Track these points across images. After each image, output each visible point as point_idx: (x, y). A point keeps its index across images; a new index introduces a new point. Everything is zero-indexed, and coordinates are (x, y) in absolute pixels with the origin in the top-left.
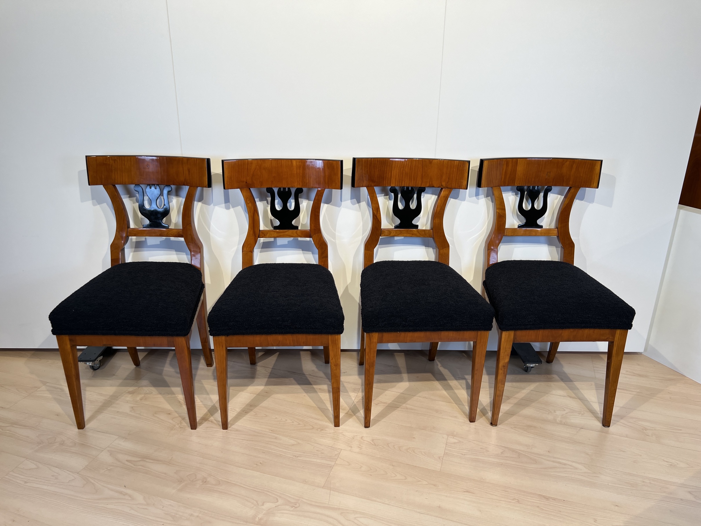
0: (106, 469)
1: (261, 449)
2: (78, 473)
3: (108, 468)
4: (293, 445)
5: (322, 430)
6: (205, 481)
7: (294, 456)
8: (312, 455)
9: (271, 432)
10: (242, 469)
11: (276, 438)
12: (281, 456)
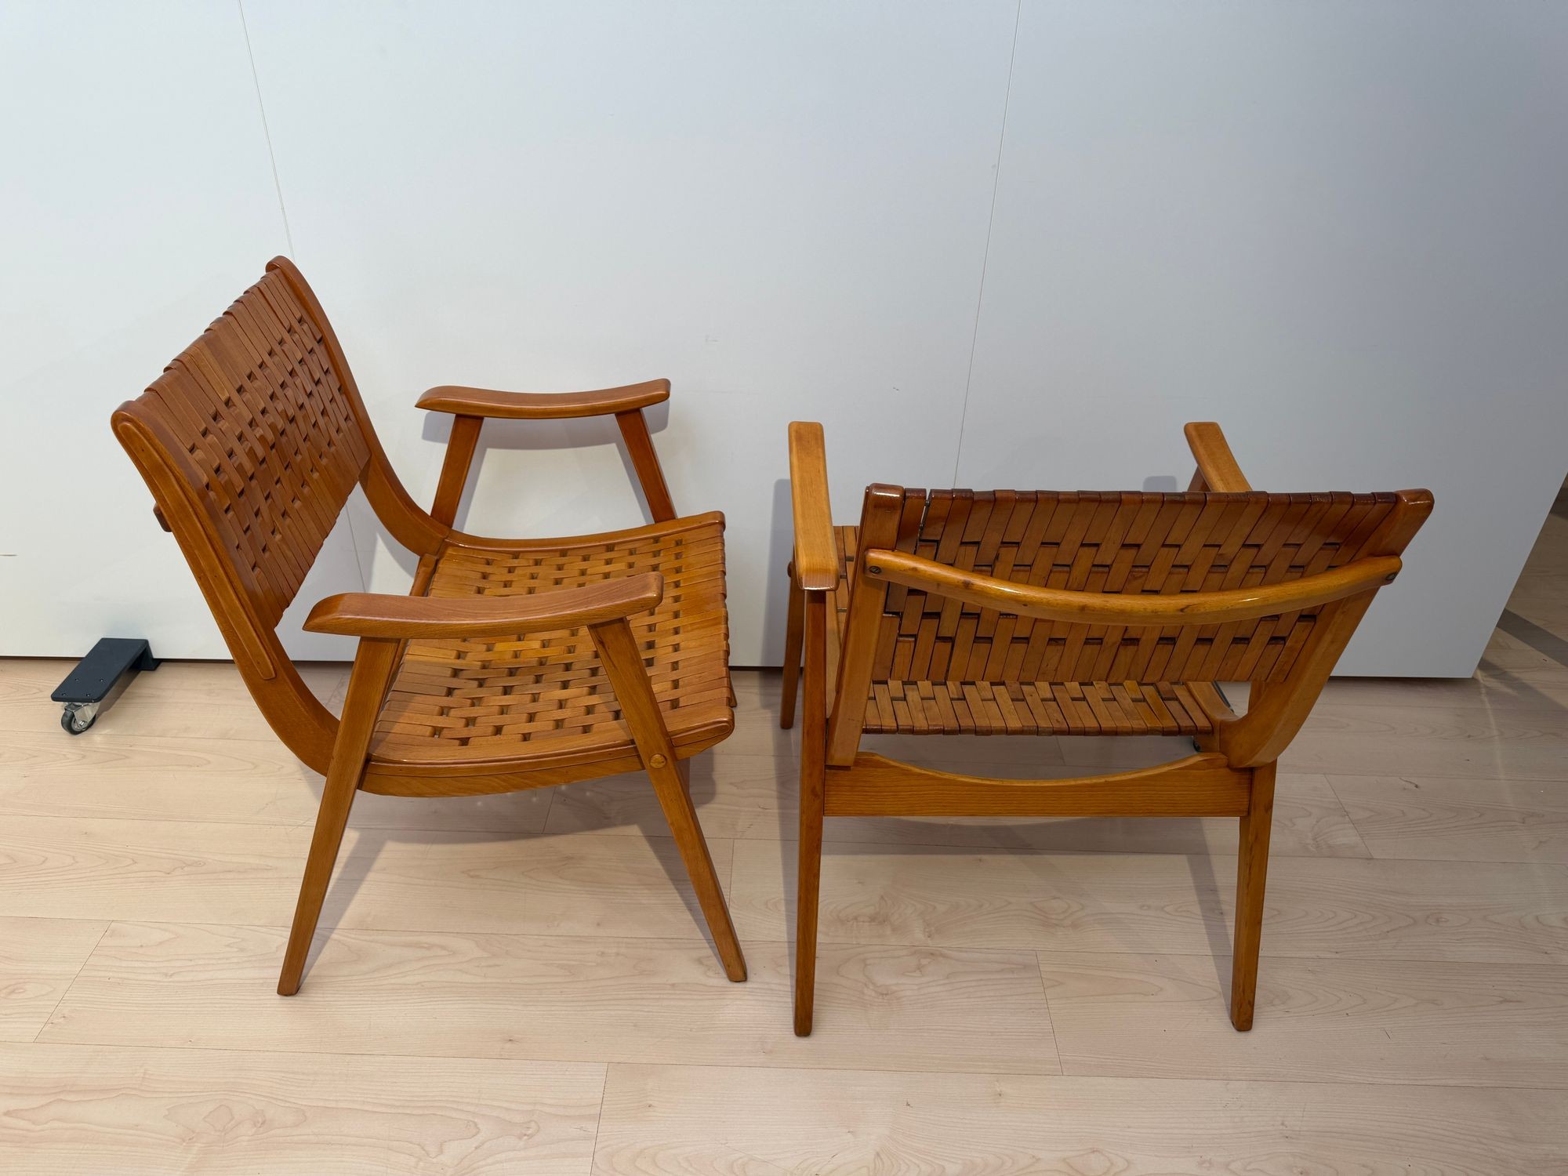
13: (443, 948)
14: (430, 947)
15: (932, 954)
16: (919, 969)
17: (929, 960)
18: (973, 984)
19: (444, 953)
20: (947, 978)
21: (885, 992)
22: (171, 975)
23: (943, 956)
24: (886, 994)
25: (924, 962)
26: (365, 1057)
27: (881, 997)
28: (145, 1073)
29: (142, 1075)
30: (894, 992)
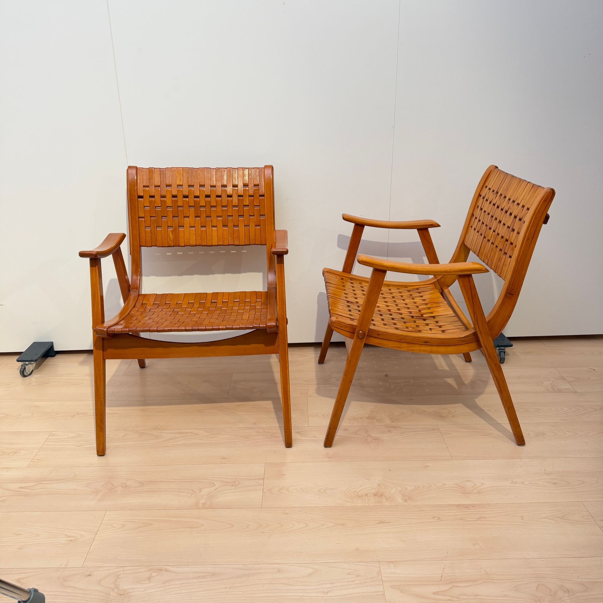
13: (191, 433)
14: (186, 433)
15: (394, 427)
16: (389, 431)
17: (393, 429)
18: (412, 435)
19: (192, 434)
20: (401, 433)
21: (376, 439)
22: (80, 446)
23: (398, 427)
24: (377, 439)
25: (391, 429)
26: (164, 466)
27: (374, 440)
28: (75, 474)
29: (73, 475)
30: (380, 438)
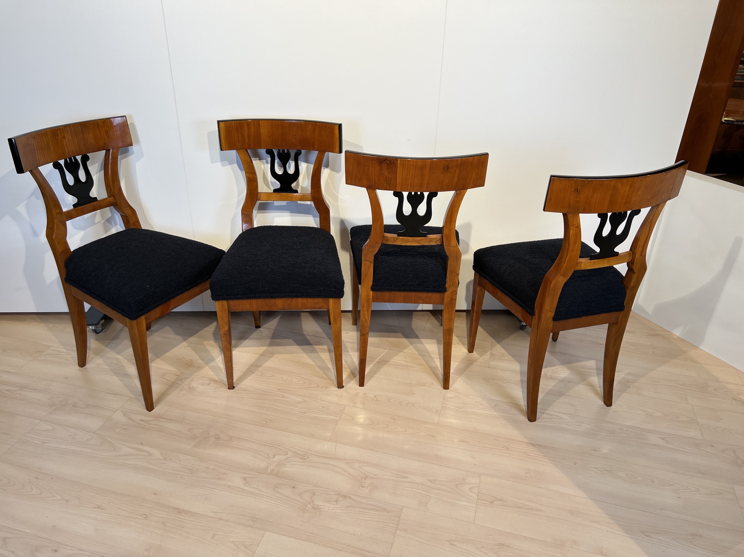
0: (122, 428)
1: (269, 407)
2: (94, 433)
3: (124, 427)
4: (300, 402)
5: (327, 388)
6: (217, 438)
7: (301, 412)
8: (318, 411)
9: (278, 390)
10: (252, 425)
11: (283, 396)
12: (289, 412)
